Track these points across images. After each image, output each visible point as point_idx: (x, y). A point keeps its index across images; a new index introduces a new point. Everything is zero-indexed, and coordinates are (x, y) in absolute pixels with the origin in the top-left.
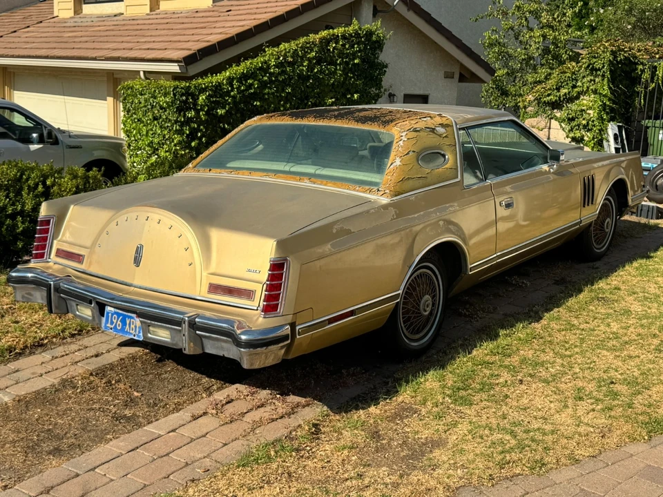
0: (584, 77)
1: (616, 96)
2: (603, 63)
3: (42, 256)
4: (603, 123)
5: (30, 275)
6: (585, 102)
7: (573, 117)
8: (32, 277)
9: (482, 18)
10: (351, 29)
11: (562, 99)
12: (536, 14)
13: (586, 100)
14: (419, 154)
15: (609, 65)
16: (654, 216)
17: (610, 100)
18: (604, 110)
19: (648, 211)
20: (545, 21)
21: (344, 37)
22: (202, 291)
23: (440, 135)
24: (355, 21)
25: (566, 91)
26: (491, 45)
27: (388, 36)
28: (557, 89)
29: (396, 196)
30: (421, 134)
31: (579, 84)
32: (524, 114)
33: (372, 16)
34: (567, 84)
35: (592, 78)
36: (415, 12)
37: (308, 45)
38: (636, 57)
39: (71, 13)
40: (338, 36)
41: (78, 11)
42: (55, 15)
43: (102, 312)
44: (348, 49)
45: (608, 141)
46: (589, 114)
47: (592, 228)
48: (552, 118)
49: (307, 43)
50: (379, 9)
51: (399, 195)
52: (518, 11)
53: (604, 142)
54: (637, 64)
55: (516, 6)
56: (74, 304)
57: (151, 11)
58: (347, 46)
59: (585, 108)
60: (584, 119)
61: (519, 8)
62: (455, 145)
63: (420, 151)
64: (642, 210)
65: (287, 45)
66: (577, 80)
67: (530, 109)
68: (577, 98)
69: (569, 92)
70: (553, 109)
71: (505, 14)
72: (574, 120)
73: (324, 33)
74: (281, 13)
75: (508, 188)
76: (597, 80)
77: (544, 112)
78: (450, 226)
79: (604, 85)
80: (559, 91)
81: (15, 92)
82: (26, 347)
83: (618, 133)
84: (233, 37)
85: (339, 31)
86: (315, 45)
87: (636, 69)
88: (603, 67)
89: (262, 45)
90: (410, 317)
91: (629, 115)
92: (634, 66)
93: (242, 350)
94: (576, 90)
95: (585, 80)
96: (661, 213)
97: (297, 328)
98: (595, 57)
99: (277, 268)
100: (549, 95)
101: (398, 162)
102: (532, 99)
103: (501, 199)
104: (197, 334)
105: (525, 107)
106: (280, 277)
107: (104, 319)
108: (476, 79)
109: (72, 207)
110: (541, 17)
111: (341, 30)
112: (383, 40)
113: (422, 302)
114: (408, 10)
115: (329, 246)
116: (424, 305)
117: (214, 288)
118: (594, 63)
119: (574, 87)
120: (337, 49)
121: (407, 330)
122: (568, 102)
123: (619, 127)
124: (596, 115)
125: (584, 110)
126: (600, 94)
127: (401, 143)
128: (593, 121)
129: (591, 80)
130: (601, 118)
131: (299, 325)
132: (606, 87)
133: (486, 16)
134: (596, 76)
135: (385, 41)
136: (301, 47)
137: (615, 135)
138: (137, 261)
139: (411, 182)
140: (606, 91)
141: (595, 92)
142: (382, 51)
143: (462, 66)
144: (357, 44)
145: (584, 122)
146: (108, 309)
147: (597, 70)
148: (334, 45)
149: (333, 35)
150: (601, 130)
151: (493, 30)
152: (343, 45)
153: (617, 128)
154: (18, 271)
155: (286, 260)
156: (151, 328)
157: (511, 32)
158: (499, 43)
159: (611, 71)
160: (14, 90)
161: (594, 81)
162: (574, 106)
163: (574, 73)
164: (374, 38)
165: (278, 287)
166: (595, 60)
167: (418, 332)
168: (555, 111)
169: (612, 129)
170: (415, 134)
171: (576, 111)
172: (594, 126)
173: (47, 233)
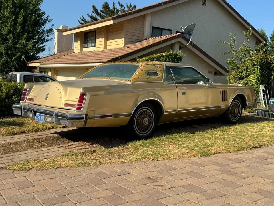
0: (251, 68)
1: (263, 75)
2: (257, 63)
3: (23, 100)
4: (258, 85)
5: (18, 105)
6: (251, 77)
7: (247, 83)
8: (18, 106)
9: (227, 53)
10: (169, 53)
11: (243, 76)
12: (248, 52)
13: (252, 77)
14: (146, 71)
15: (260, 63)
16: (270, 116)
17: (260, 76)
18: (258, 80)
19: (268, 115)
20: (251, 54)
21: (166, 55)
22: (62, 106)
23: (157, 67)
24: (171, 51)
25: (244, 73)
26: (230, 63)
27: (184, 56)
28: (241, 72)
29: (134, 82)
30: (150, 65)
31: (249, 70)
32: (229, 82)
33: (179, 49)
34: (245, 71)
35: (254, 68)
36: (196, 48)
37: (153, 58)
38: (272, 61)
39: (79, 51)
40: (164, 55)
41: (81, 50)
42: (74, 52)
43: (35, 115)
44: (167, 60)
45: (260, 92)
46: (253, 82)
47: (230, 111)
48: (239, 84)
49: (152, 57)
50: (182, 47)
51: (135, 82)
52: (241, 50)
53: (259, 92)
54: (272, 63)
55: (240, 49)
56: (28, 113)
57: (104, 49)
58: (167, 59)
59: (251, 79)
60: (251, 83)
61: (241, 49)
62: (163, 71)
63: (147, 71)
64: (266, 114)
65: (145, 58)
66: (248, 69)
67: (231, 80)
68: (249, 75)
69: (245, 74)
70: (240, 80)
71: (236, 52)
72: (247, 84)
73: (159, 54)
74: (144, 47)
75: (184, 88)
76: (255, 69)
77: (237, 81)
78: (155, 95)
79: (258, 71)
80: (242, 73)
81: (58, 77)
82: (19, 132)
83: (264, 89)
84: (125, 54)
85: (164, 54)
86: (155, 58)
87: (272, 65)
88: (257, 64)
89: (136, 58)
90: (139, 125)
91: (269, 83)
92: (271, 64)
93: (68, 120)
94: (248, 73)
95: (251, 69)
96: (273, 115)
97: (88, 116)
98: (254, 60)
99: (82, 96)
100: (238, 75)
101: (138, 73)
102: (232, 76)
103: (180, 90)
104: (58, 118)
105: (230, 80)
106: (83, 99)
107: (36, 117)
108: (221, 74)
109: (35, 86)
110: (250, 53)
111: (166, 53)
112: (182, 57)
113: (144, 120)
114: (193, 47)
115: (103, 92)
116: (145, 121)
117: (66, 105)
118: (254, 63)
119: (247, 72)
120: (163, 60)
121: (138, 129)
122: (245, 77)
123: (265, 87)
124: (255, 82)
125: (251, 80)
126: (257, 74)
127: (141, 67)
128: (254, 84)
129: (253, 69)
130: (257, 83)
131: (89, 115)
132: (258, 72)
133: (229, 52)
134: (255, 68)
135: (182, 58)
136: (150, 59)
137: (263, 90)
138: (46, 99)
139: (141, 79)
140: (258, 73)
141: (255, 73)
142: (181, 61)
143: (216, 69)
144: (171, 58)
145: (251, 84)
146: (37, 113)
147: (255, 65)
148: (162, 58)
149: (162, 55)
150: (257, 88)
151: (231, 58)
152: (166, 59)
153: (264, 87)
154: (16, 104)
155: (86, 94)
156: (46, 118)
157: (238, 58)
158: (233, 62)
159: (260, 65)
160: (57, 76)
161: (254, 69)
162: (247, 79)
163: (247, 67)
164: (178, 56)
165: (82, 102)
166: (254, 61)
167: (143, 131)
168: (241, 81)
169: (262, 87)
170: (147, 65)
171: (248, 81)
172: (254, 86)
173: (26, 93)
